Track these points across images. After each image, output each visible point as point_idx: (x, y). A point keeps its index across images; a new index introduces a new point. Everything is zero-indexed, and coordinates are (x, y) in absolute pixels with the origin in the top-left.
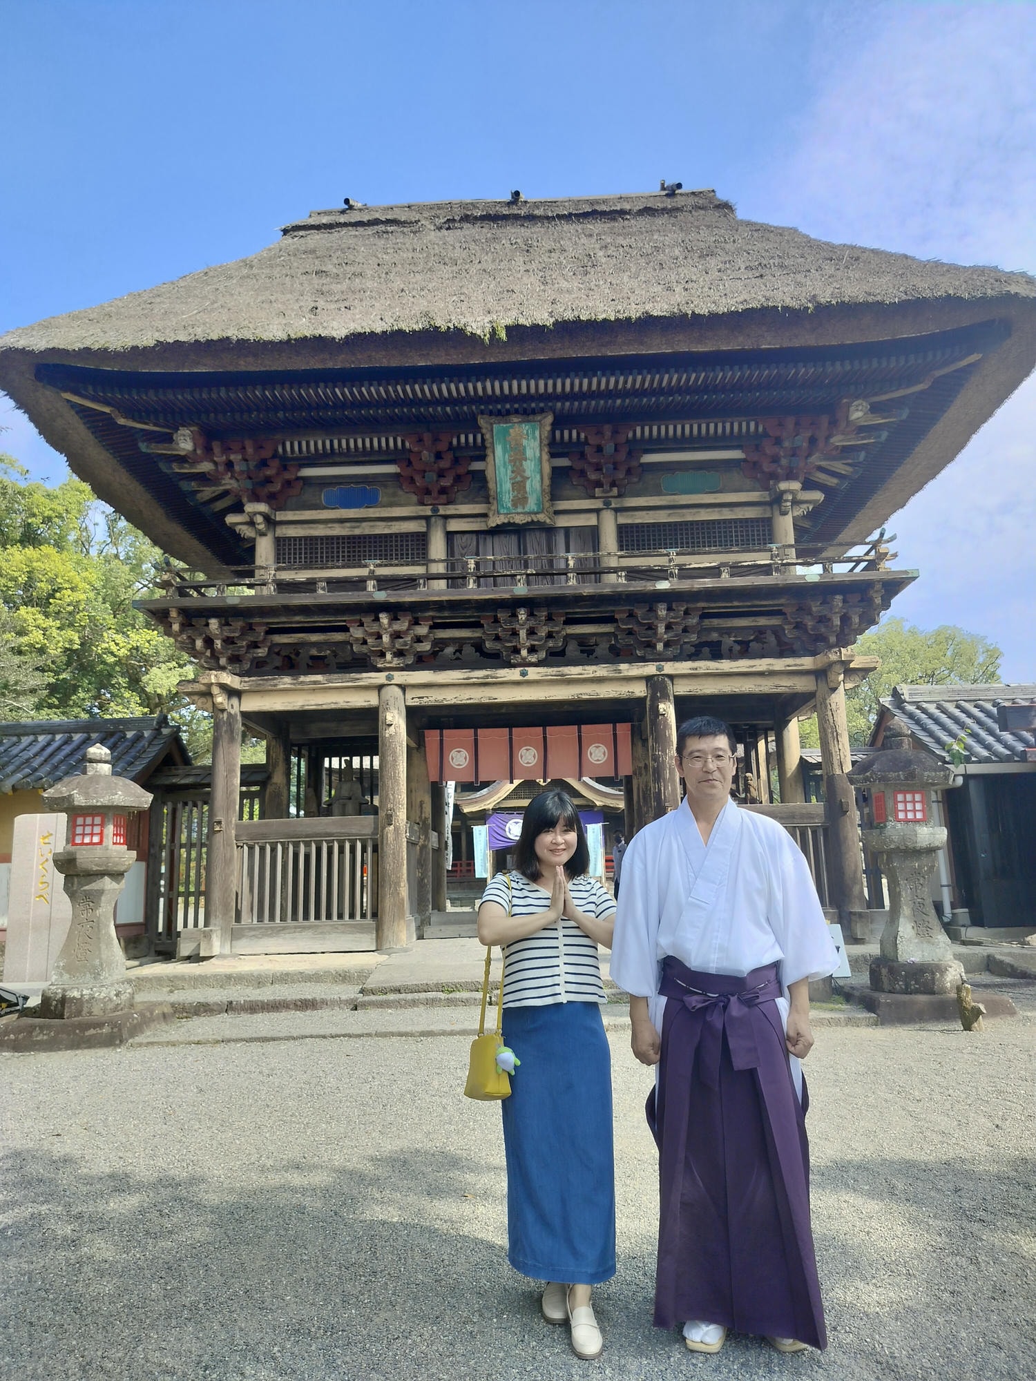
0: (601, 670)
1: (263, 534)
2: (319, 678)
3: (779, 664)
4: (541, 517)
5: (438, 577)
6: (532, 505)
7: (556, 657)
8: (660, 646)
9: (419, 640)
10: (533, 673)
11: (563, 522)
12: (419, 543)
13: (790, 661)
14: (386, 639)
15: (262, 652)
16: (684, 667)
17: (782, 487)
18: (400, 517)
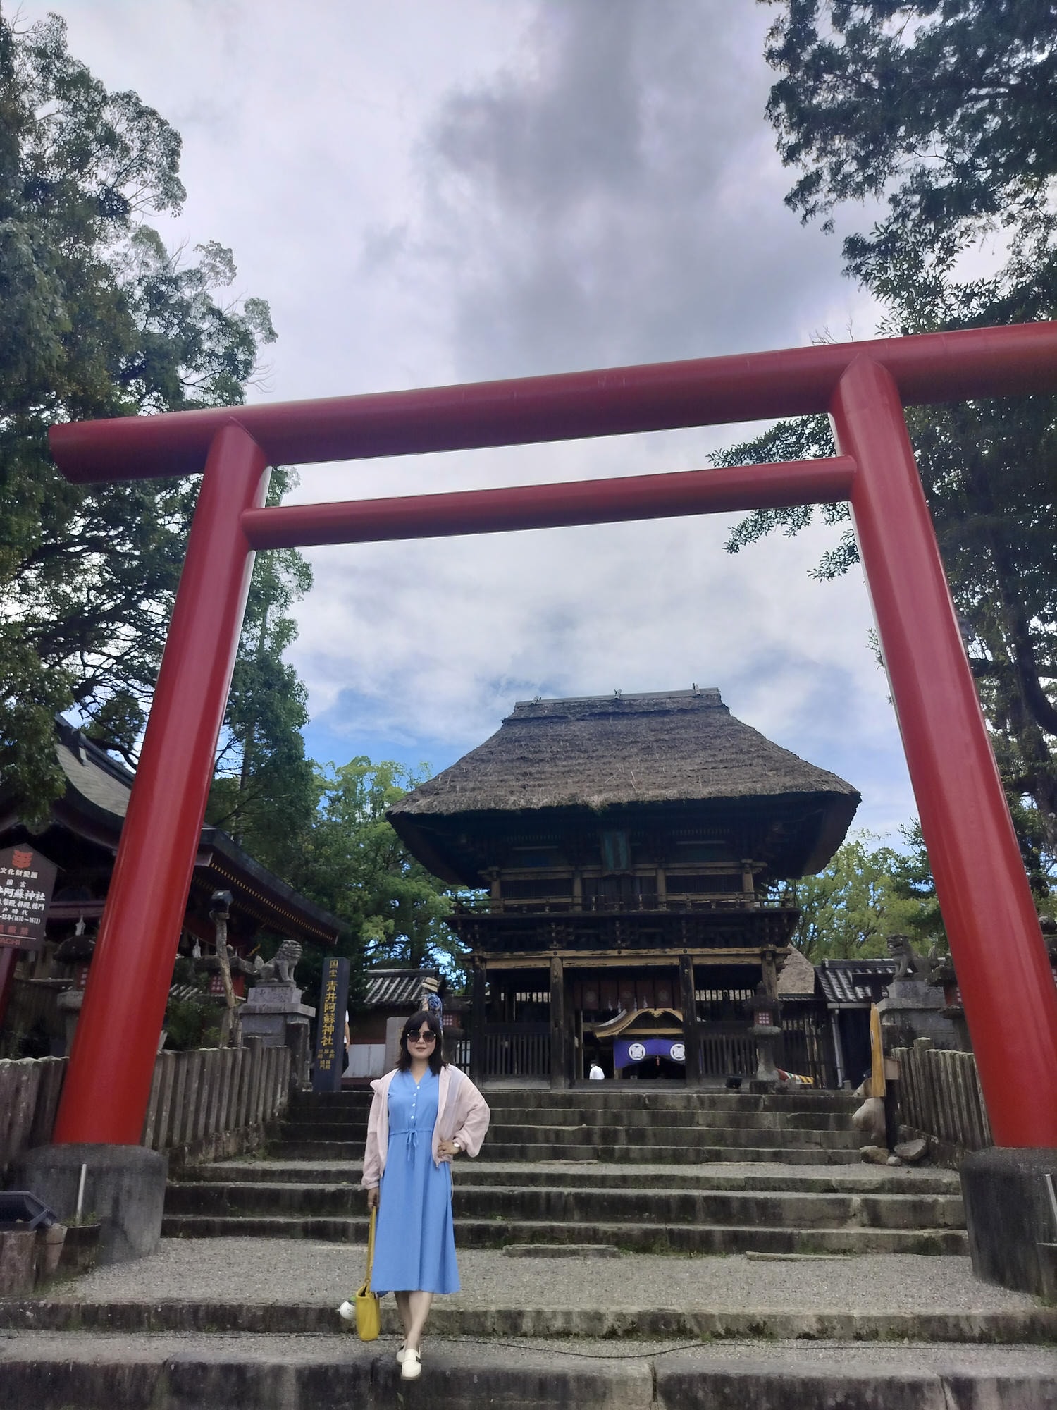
0: (657, 952)
1: (496, 880)
2: (522, 953)
3: (742, 951)
4: (628, 872)
5: (578, 904)
6: (623, 866)
7: (635, 945)
8: (685, 940)
9: (569, 934)
10: (624, 952)
11: (639, 874)
12: (570, 882)
13: (748, 949)
14: (554, 935)
15: (495, 940)
16: (696, 951)
17: (744, 861)
18: (561, 871)
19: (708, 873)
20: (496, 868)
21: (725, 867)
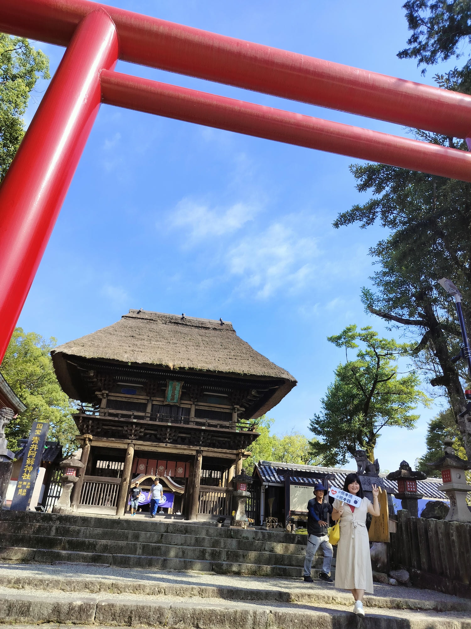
0: (185, 447)
1: (105, 398)
2: (114, 439)
3: (228, 451)
4: (177, 404)
5: (148, 417)
6: (175, 401)
7: (175, 442)
8: (201, 443)
9: (141, 432)
10: (169, 445)
11: (182, 406)
12: (145, 405)
13: (231, 451)
14: (133, 431)
15: (99, 430)
16: (206, 449)
17: (235, 406)
18: (141, 398)
19: (216, 410)
20: (107, 392)
21: (225, 408)
